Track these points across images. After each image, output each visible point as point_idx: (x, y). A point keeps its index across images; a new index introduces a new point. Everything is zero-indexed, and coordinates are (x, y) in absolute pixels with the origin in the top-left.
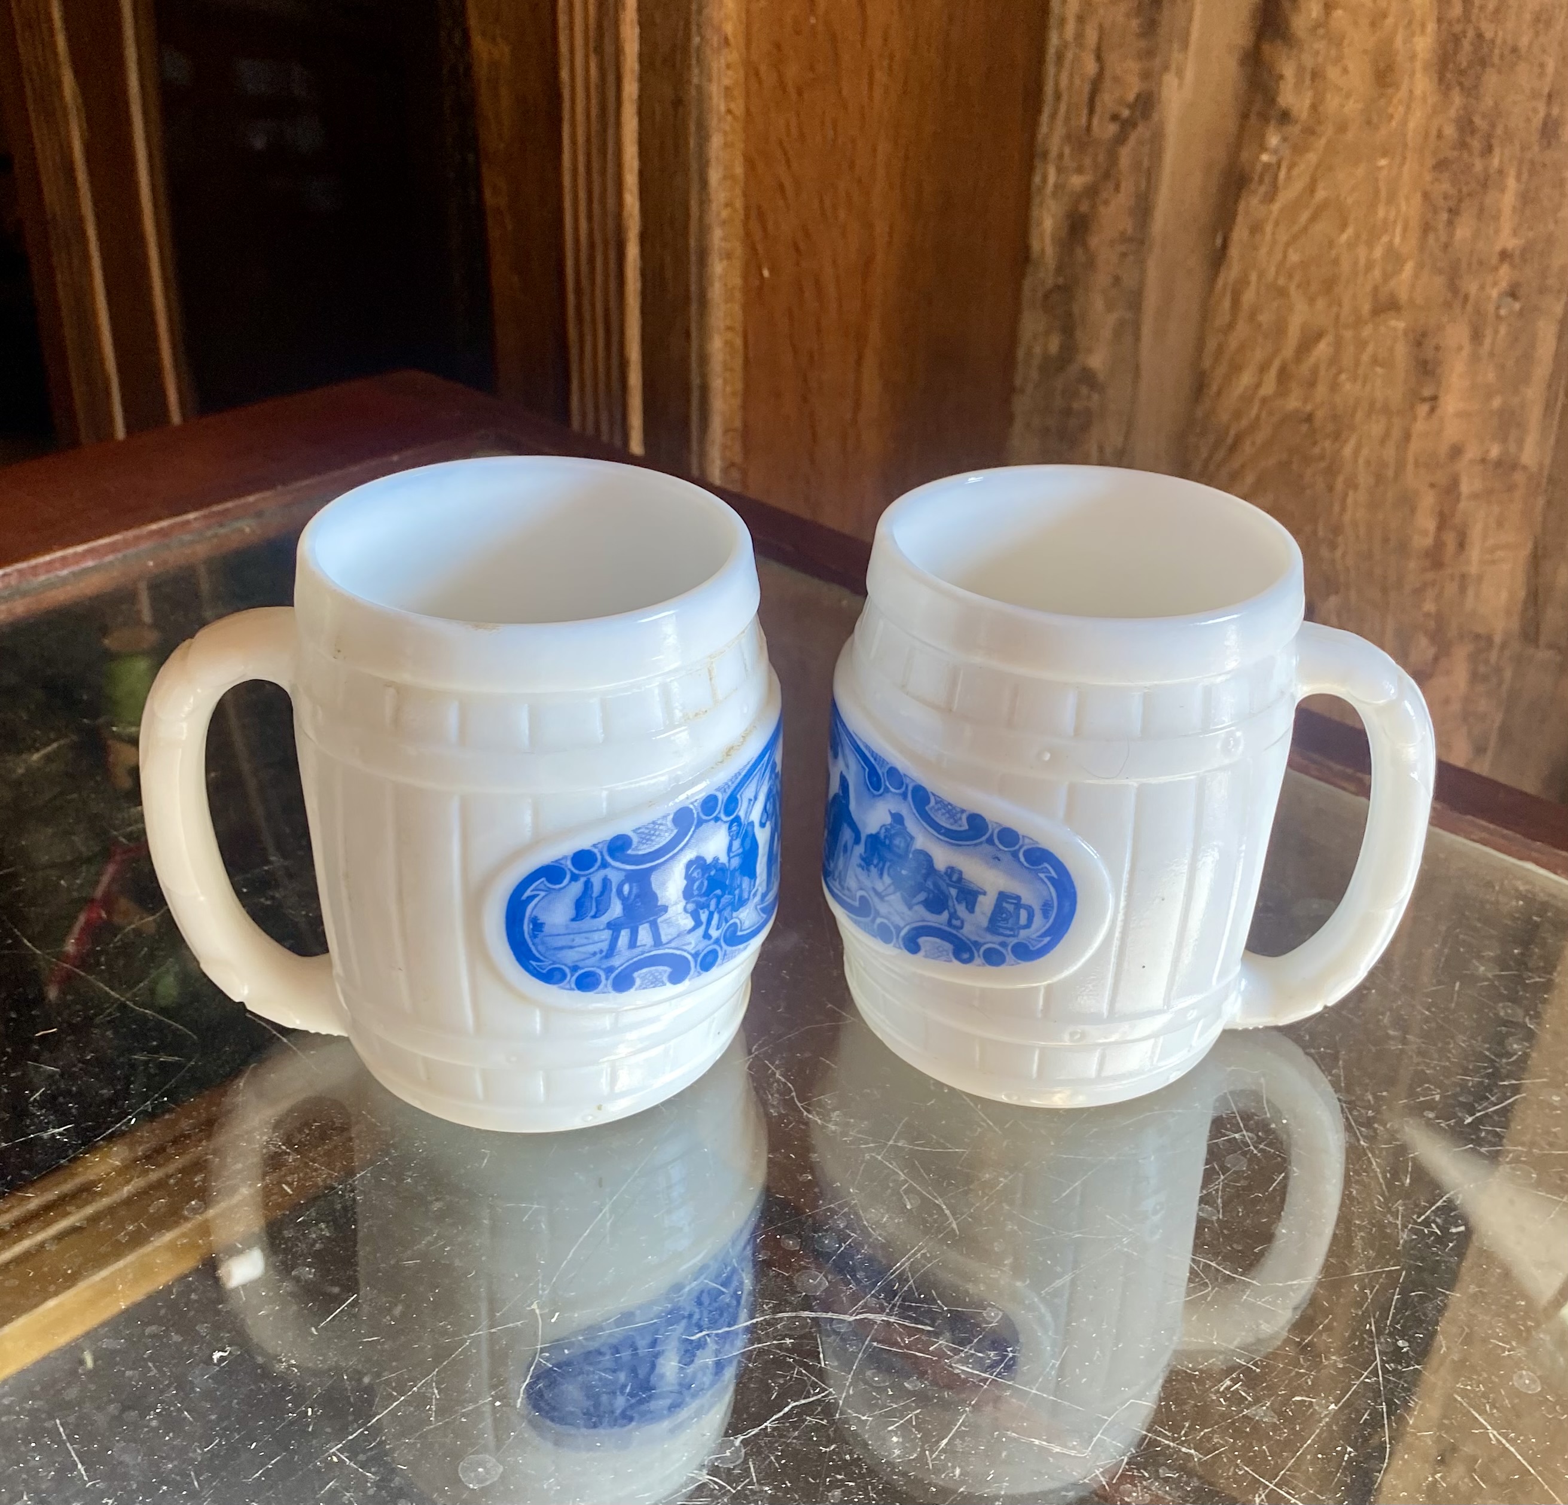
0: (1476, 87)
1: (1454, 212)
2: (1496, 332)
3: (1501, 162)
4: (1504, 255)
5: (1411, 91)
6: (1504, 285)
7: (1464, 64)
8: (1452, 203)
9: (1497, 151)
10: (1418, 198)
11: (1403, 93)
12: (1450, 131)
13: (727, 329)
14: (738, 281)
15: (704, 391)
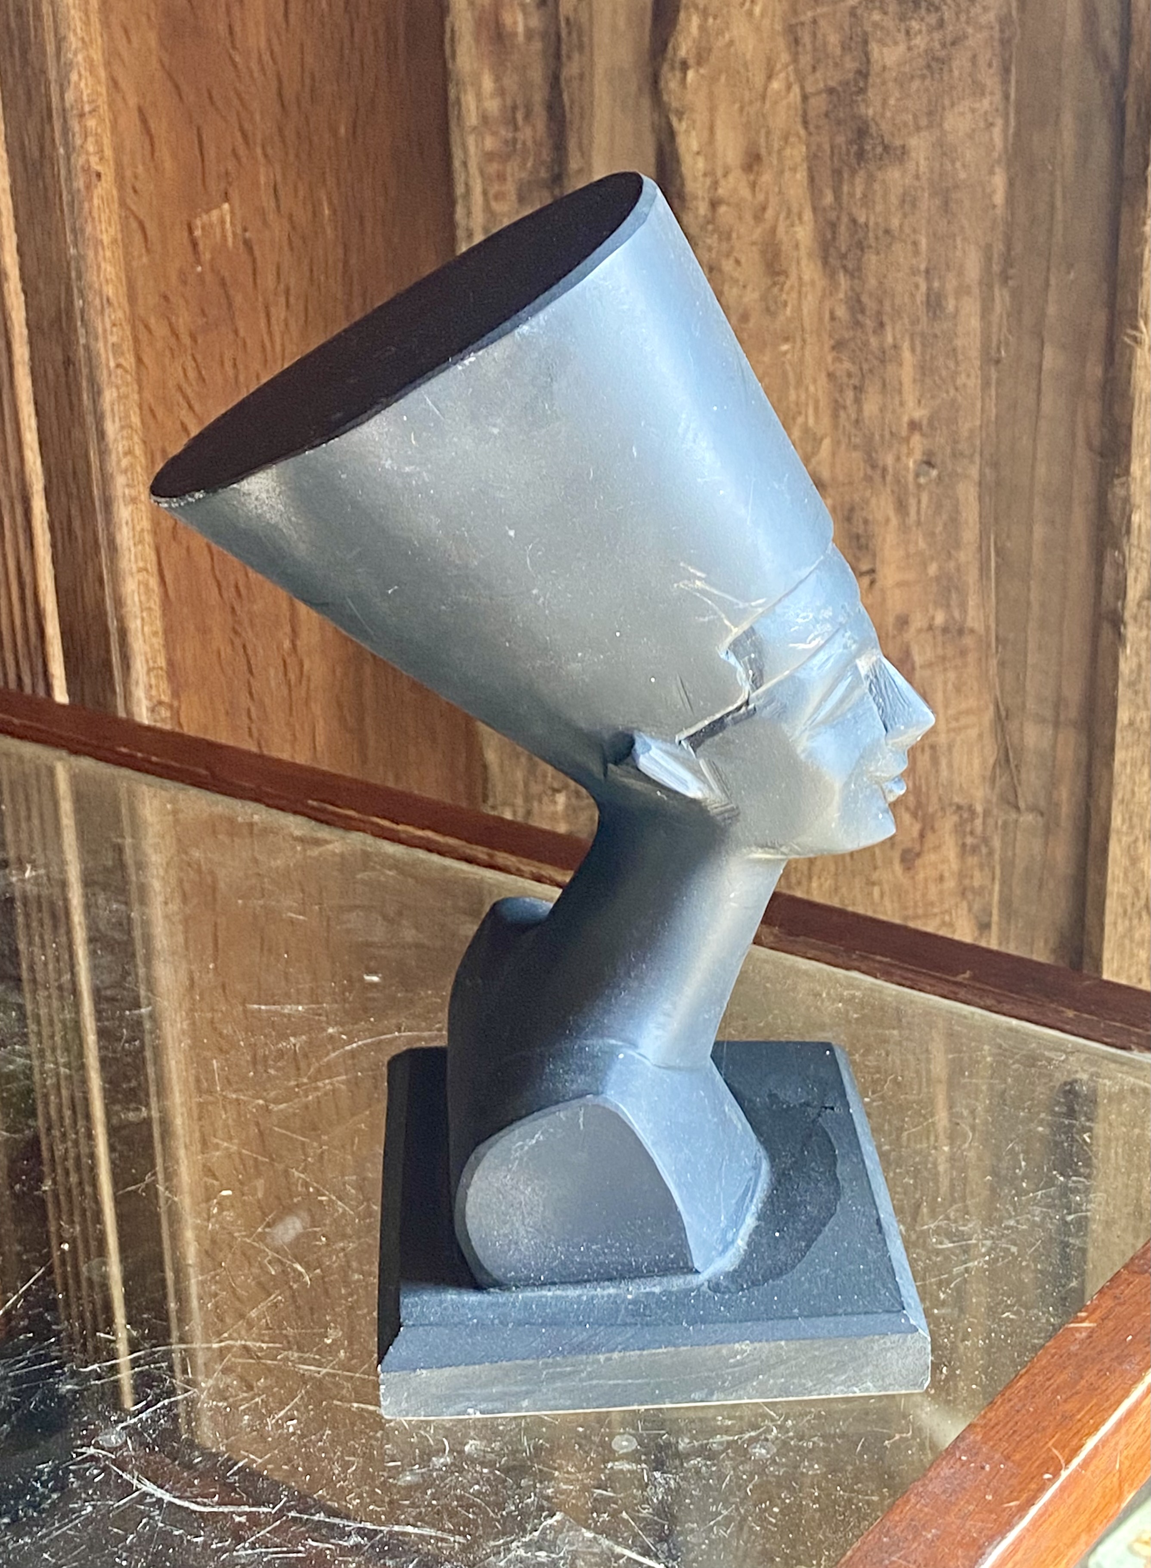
0: (859, 269)
1: (858, 389)
2: (919, 502)
3: (895, 339)
4: (914, 426)
5: (800, 278)
6: (918, 455)
7: (843, 249)
8: (855, 381)
9: (888, 328)
10: (823, 379)
11: (793, 279)
12: (841, 312)
13: (140, 570)
14: (146, 524)
15: (123, 633)
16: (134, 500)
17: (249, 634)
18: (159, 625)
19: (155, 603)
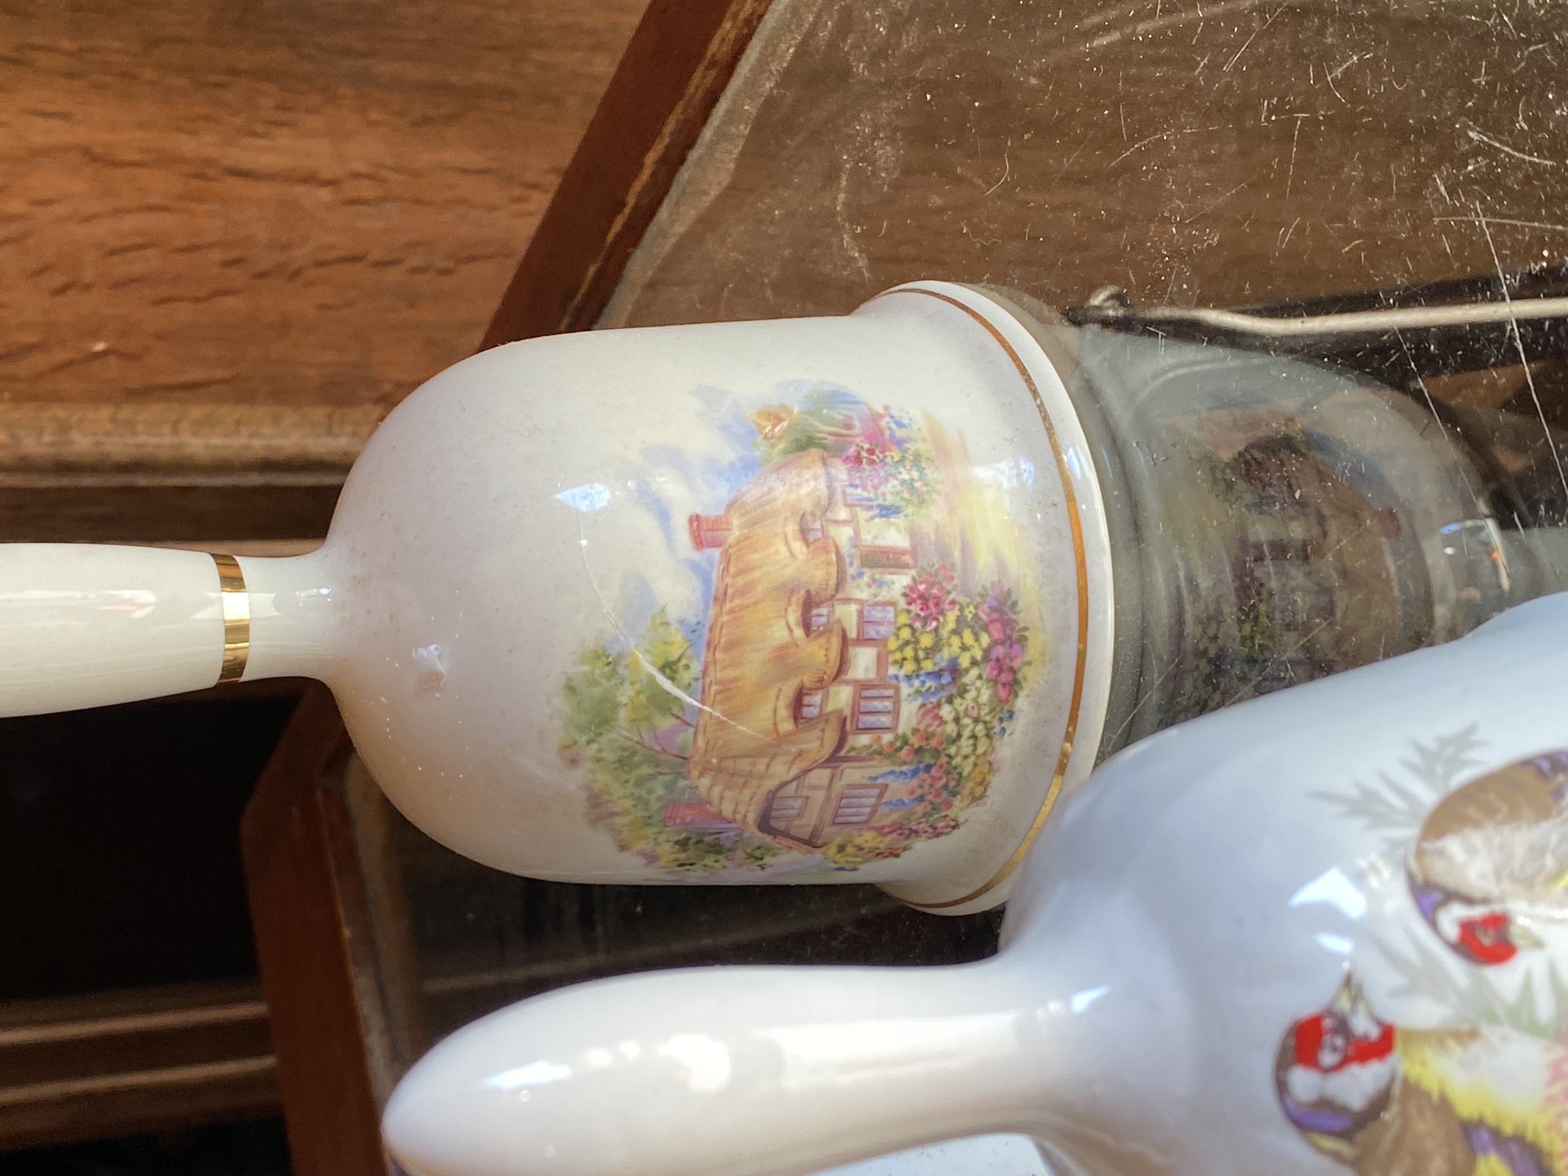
13: (175, 431)
14: (105, 413)
15: (267, 465)
16: (64, 428)
17: (301, 255)
18: (262, 412)
19: (229, 412)
